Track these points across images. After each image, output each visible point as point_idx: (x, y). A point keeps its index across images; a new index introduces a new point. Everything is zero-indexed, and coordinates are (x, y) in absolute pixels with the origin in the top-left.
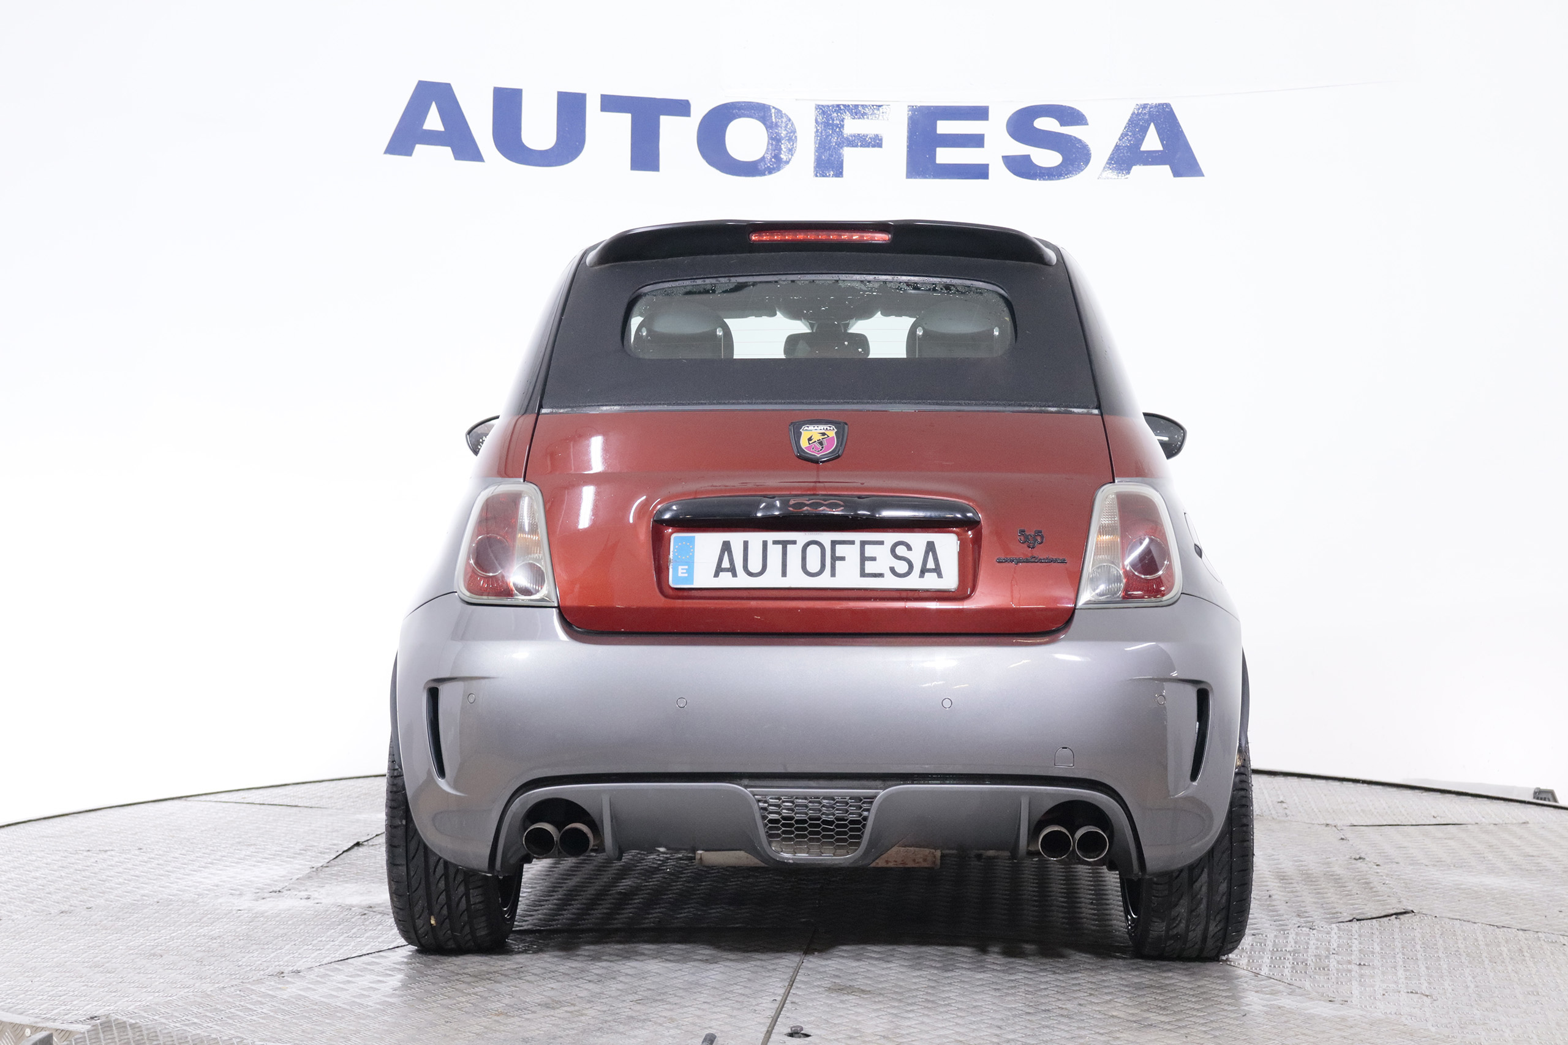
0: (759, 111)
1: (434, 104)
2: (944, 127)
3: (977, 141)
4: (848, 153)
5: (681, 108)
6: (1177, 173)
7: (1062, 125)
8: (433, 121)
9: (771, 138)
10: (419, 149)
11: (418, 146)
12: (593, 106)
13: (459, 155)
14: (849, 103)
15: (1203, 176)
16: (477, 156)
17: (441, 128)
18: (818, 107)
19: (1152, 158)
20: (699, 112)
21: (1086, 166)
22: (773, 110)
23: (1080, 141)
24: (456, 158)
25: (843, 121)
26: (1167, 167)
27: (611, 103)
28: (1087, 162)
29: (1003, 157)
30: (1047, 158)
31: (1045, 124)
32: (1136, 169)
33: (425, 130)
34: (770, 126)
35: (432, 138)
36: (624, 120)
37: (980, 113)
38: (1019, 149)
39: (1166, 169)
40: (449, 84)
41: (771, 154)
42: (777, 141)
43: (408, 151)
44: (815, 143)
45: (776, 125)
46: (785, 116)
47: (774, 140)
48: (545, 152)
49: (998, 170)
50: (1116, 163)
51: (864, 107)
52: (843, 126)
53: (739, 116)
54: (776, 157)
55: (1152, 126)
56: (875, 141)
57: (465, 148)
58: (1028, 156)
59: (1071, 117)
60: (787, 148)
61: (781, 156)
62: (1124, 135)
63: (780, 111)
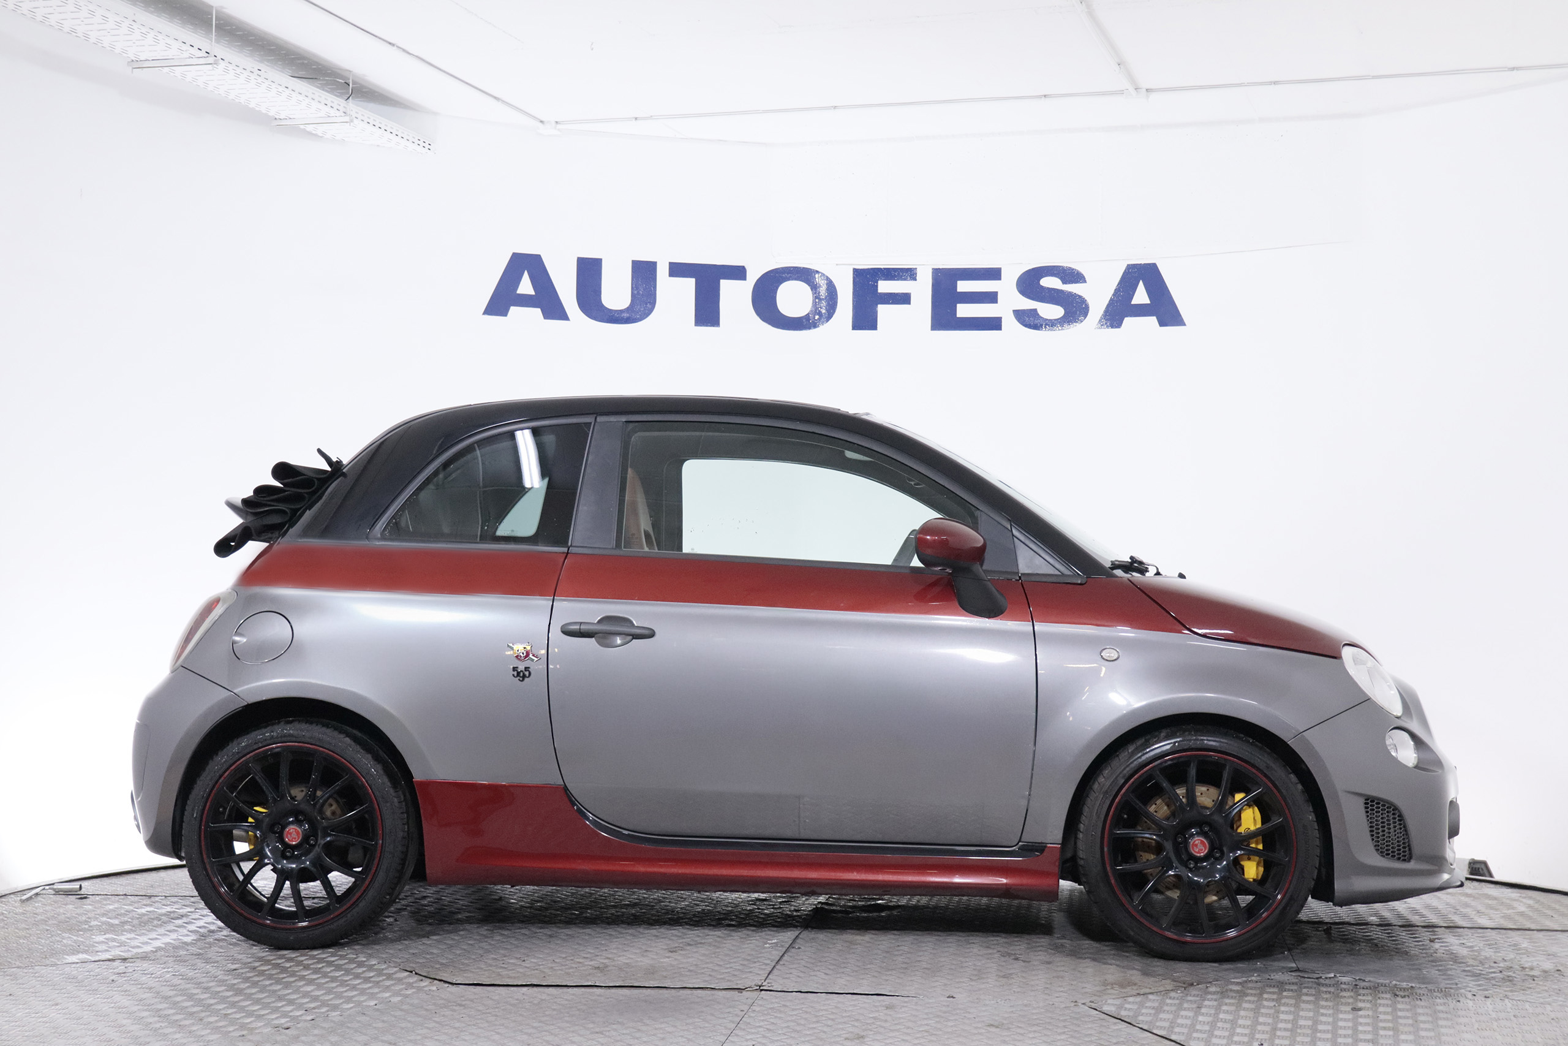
0: (804, 275)
1: (526, 272)
2: (963, 286)
3: (991, 298)
4: (883, 310)
5: (738, 273)
6: (1162, 323)
7: (1064, 283)
8: (526, 287)
9: (816, 298)
10: (514, 310)
11: (512, 308)
12: (662, 271)
13: (547, 315)
14: (882, 267)
15: (1185, 325)
16: (562, 315)
17: (532, 292)
18: (855, 271)
19: (1141, 311)
20: (753, 276)
21: (1085, 318)
22: (817, 276)
23: (1080, 297)
24: (545, 318)
25: (877, 283)
26: (1155, 318)
27: (678, 270)
28: (1086, 315)
29: (1014, 311)
30: (1051, 311)
31: (1049, 282)
32: (1128, 321)
33: (519, 294)
34: (814, 287)
35: (525, 301)
36: (688, 285)
37: (994, 274)
38: (1028, 304)
39: (1153, 320)
40: (539, 256)
41: (816, 310)
42: (820, 300)
43: (504, 313)
44: (853, 301)
45: (820, 286)
46: (828, 279)
47: (817, 297)
48: (622, 311)
49: (1010, 323)
50: (1110, 315)
51: (895, 270)
52: (877, 286)
53: (788, 279)
54: (820, 314)
55: (1141, 283)
56: (904, 299)
57: (553, 309)
58: (1035, 310)
59: (1071, 276)
60: (828, 305)
61: (823, 311)
62: (1117, 291)
63: (823, 275)
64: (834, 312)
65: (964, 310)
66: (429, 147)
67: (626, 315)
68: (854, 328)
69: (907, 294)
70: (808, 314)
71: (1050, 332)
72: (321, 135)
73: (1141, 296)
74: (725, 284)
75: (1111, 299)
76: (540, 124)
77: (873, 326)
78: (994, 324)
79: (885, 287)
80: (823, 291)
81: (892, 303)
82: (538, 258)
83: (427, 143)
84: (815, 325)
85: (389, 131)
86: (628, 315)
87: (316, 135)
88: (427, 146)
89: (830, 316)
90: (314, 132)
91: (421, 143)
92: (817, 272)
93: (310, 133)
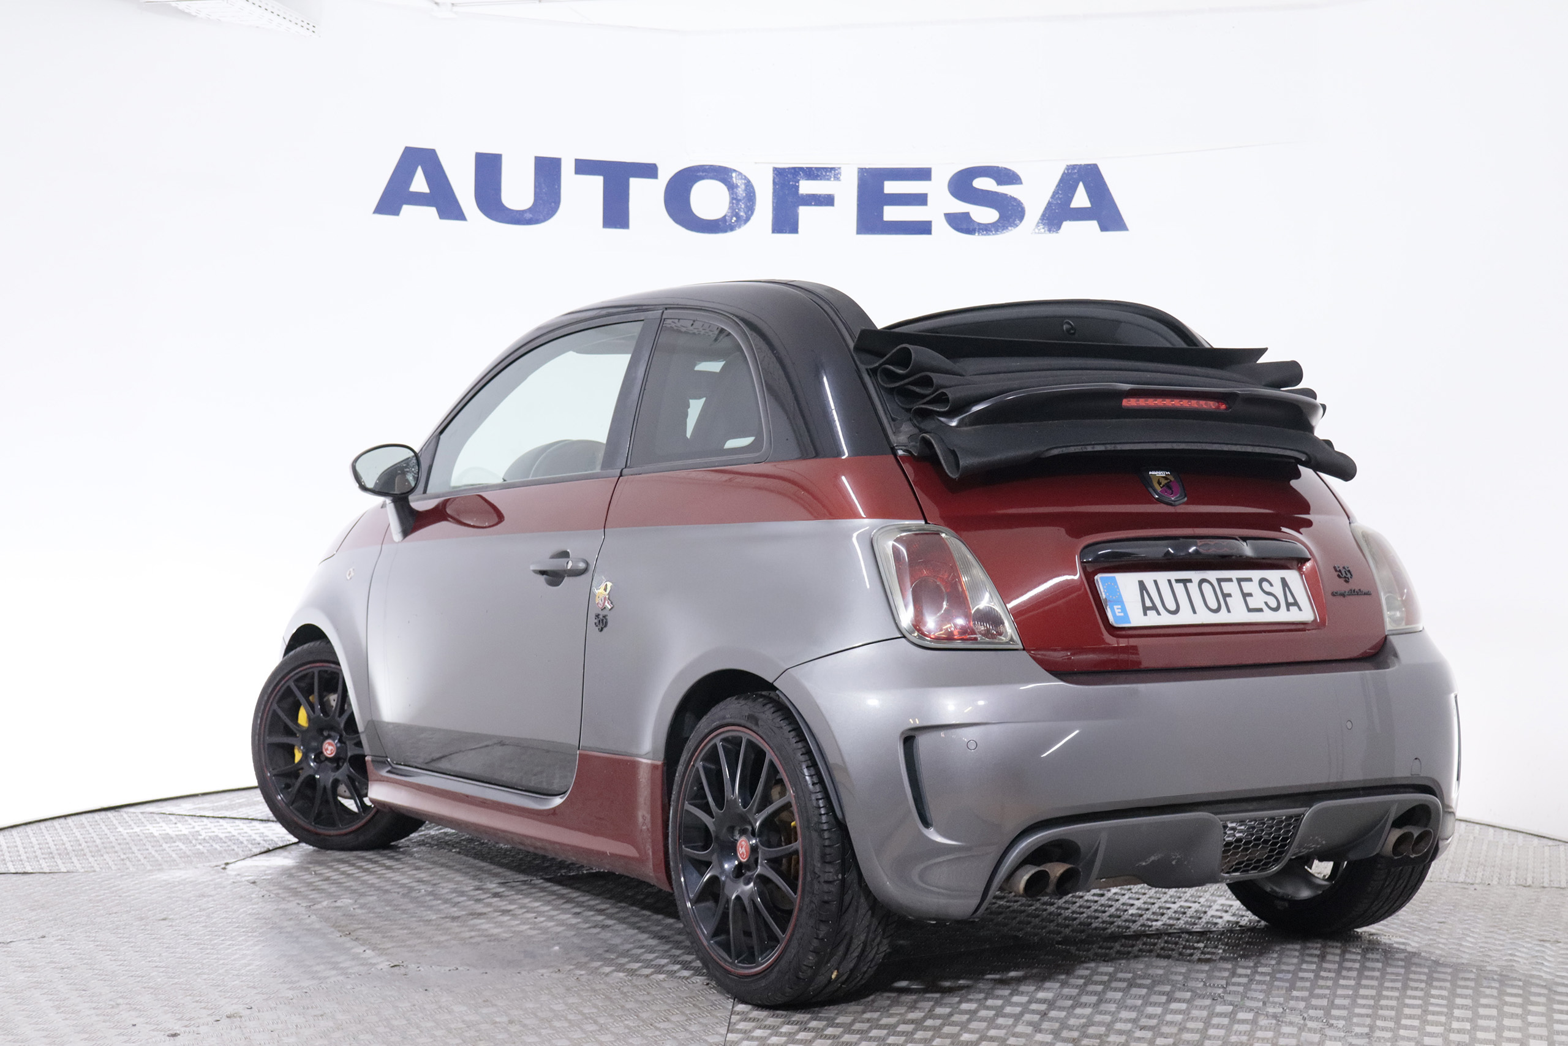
0: (721, 174)
1: (419, 168)
2: (891, 187)
3: (921, 200)
4: (804, 212)
5: (649, 171)
6: (1103, 228)
7: (999, 185)
8: (419, 184)
9: (732, 199)
10: (406, 209)
11: (405, 207)
12: (567, 170)
13: (443, 214)
14: (803, 166)
15: (1127, 230)
16: (460, 216)
17: (427, 190)
18: (775, 169)
19: (1081, 215)
20: (665, 175)
21: (1021, 222)
22: (734, 175)
23: (1015, 199)
24: (441, 218)
25: (798, 182)
26: (1095, 222)
27: (584, 167)
28: (1021, 218)
29: (945, 214)
30: (985, 215)
31: (983, 183)
32: (1066, 225)
33: (412, 192)
34: (731, 187)
35: (419, 199)
36: (596, 184)
37: (923, 174)
38: (960, 207)
39: (1094, 224)
40: (434, 151)
41: (732, 213)
42: (738, 201)
43: (396, 212)
44: (773, 202)
45: (737, 186)
46: (746, 178)
47: (734, 199)
48: (524, 212)
49: (940, 226)
50: (1047, 219)
51: (818, 169)
52: (798, 186)
53: (703, 178)
54: (737, 215)
55: (1081, 185)
56: (827, 200)
57: (449, 208)
58: (968, 214)
59: (1006, 176)
60: (746, 206)
61: (742, 214)
62: (1055, 193)
63: (740, 174)
64: (752, 213)
65: (891, 213)
66: (314, 29)
67: (528, 216)
68: (773, 232)
69: (830, 195)
70: (725, 216)
71: (984, 237)
72: (194, 14)
73: (1081, 199)
74: (636, 185)
75: (1049, 203)
76: (435, 6)
77: (794, 229)
78: (923, 228)
79: (806, 187)
80: (741, 191)
81: (815, 205)
82: (432, 153)
83: (311, 24)
84: (732, 228)
85: (269, 10)
86: (531, 216)
87: (189, 14)
88: (312, 29)
89: (747, 219)
90: (187, 11)
91: (305, 24)
92: (735, 171)
93: (182, 12)
